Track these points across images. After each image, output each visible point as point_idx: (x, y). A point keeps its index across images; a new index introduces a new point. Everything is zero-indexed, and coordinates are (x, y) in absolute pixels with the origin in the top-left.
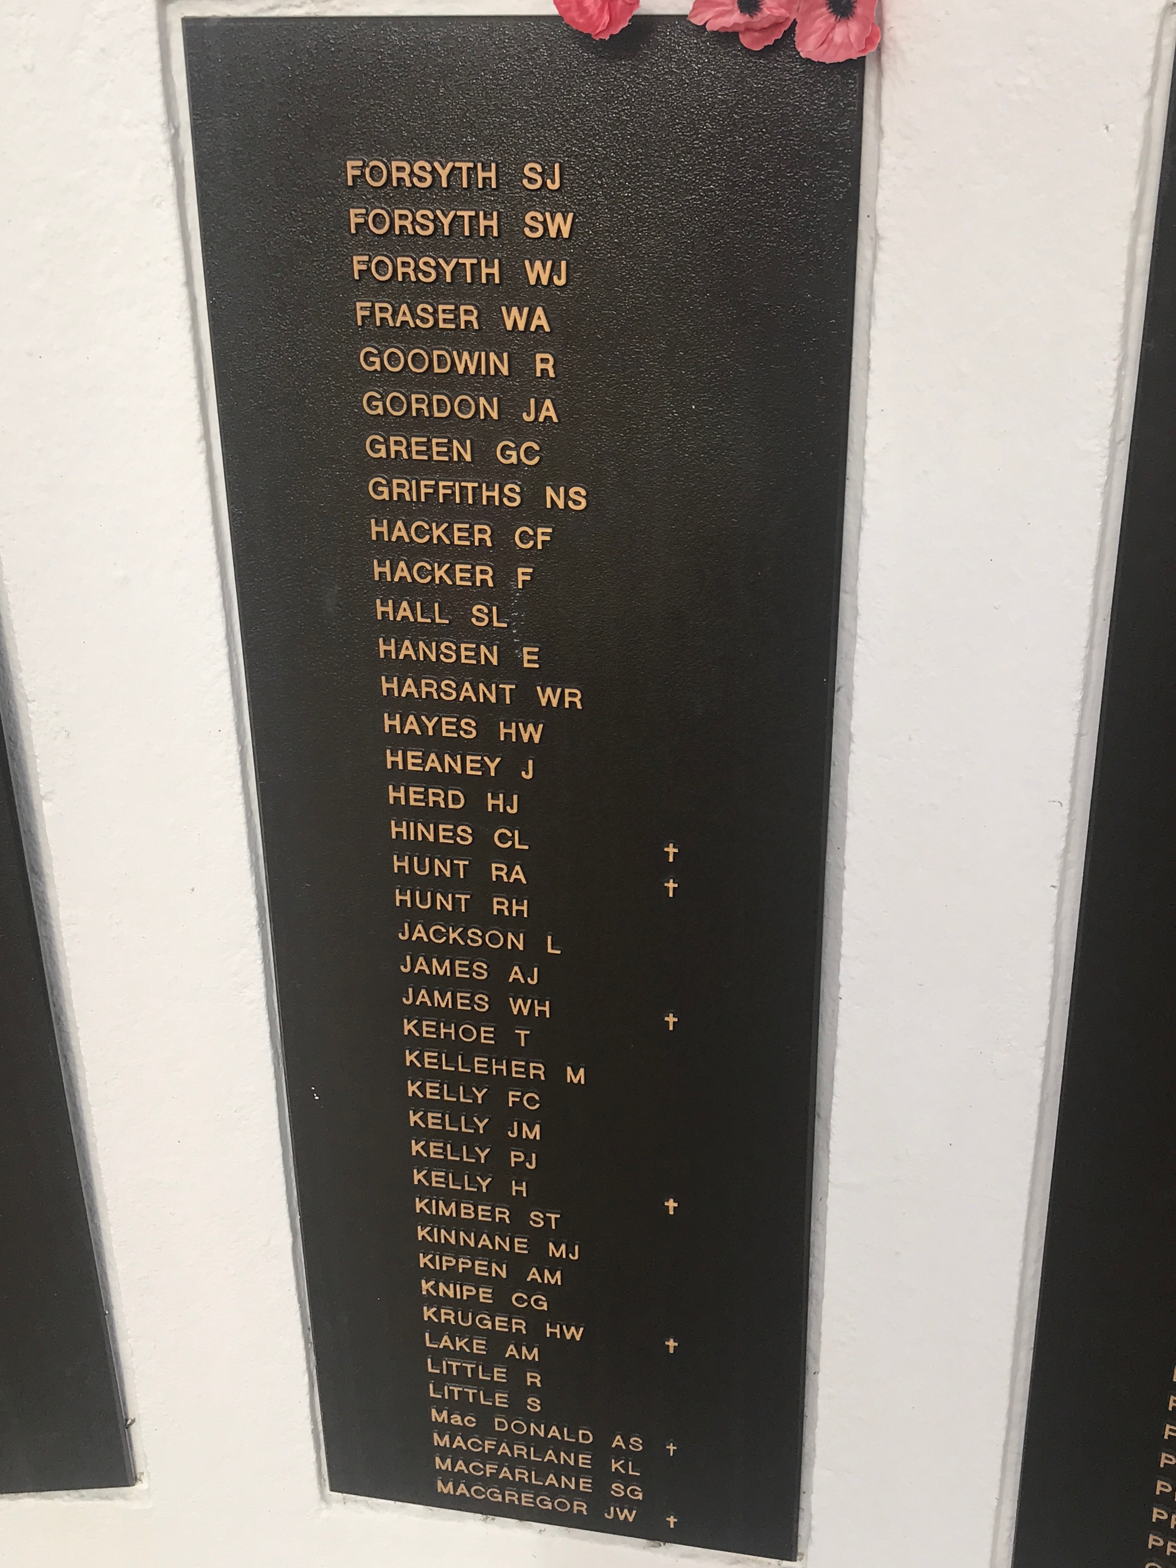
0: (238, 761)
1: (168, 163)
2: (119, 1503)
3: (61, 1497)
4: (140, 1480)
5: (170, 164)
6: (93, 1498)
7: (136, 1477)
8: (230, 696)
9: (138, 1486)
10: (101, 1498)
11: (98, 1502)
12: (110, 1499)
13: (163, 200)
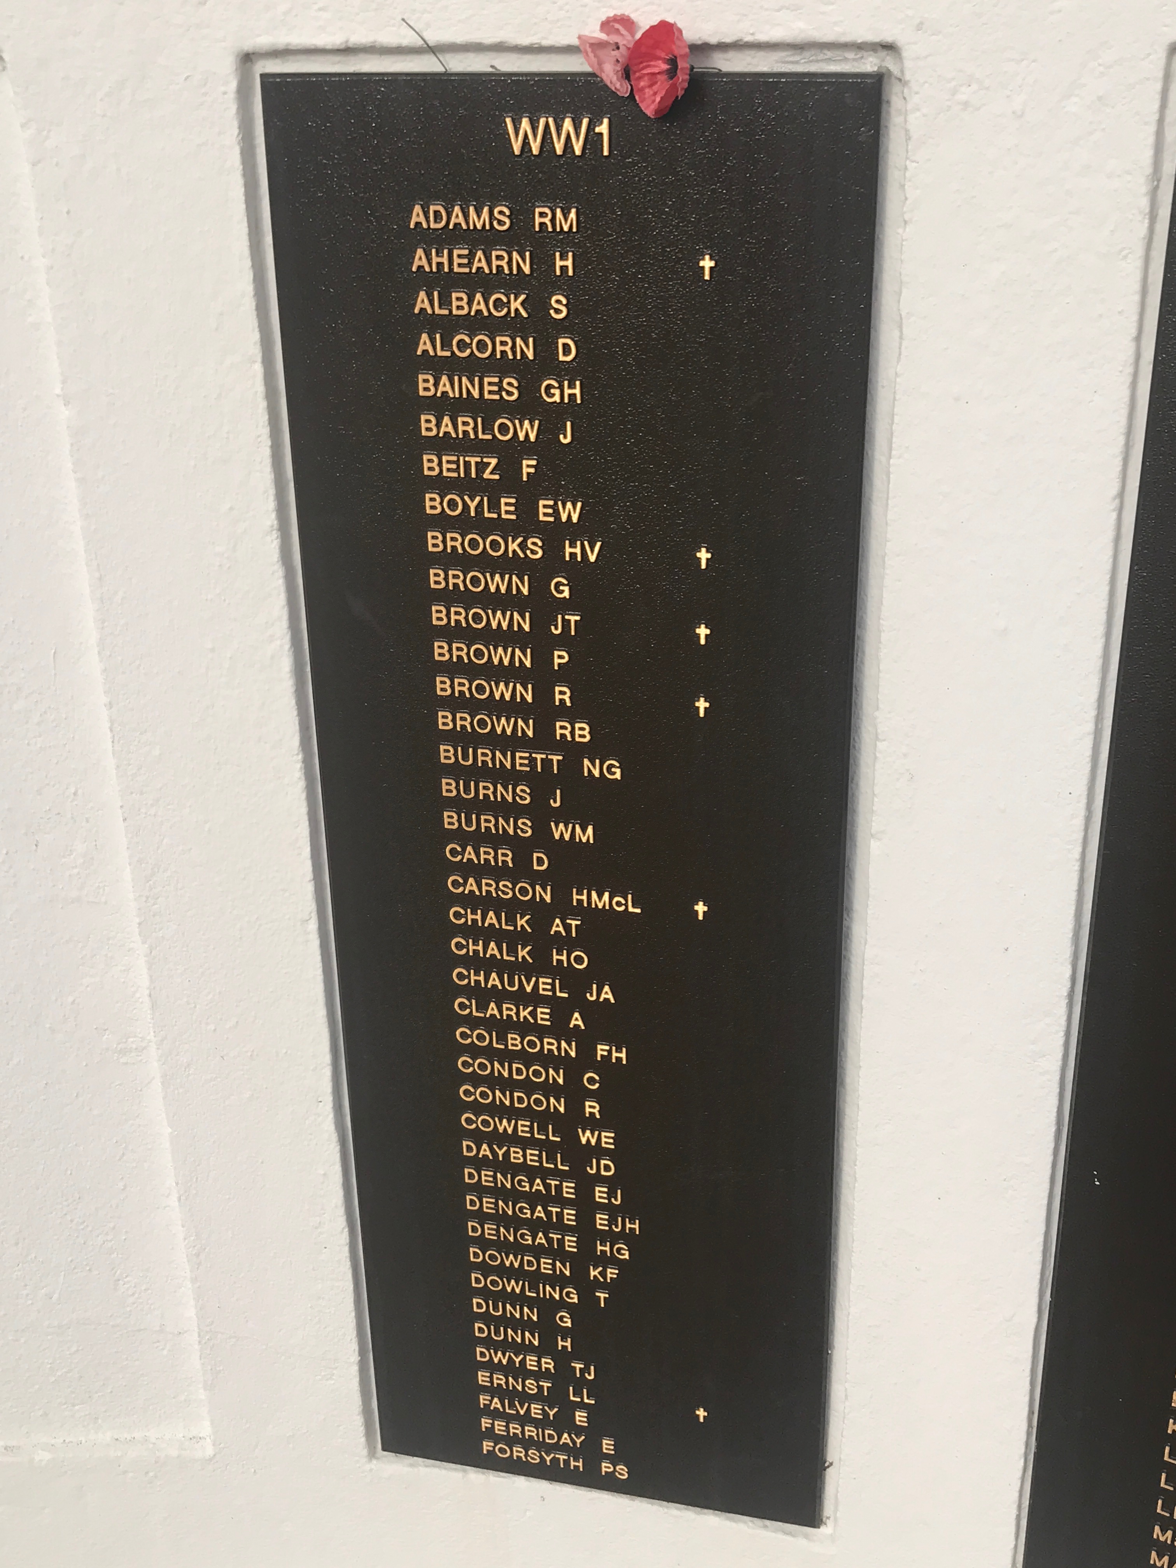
0: (1083, 828)
1: (1145, 215)
2: (801, 1542)
3: (745, 1522)
4: (825, 1524)
5: (1147, 217)
6: (775, 1531)
7: (822, 1520)
8: (1088, 759)
9: (823, 1529)
10: (786, 1533)
11: (780, 1536)
12: (793, 1536)
13: (1130, 253)
